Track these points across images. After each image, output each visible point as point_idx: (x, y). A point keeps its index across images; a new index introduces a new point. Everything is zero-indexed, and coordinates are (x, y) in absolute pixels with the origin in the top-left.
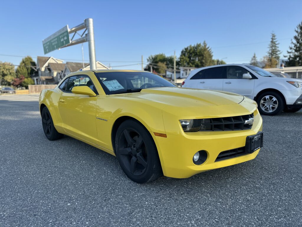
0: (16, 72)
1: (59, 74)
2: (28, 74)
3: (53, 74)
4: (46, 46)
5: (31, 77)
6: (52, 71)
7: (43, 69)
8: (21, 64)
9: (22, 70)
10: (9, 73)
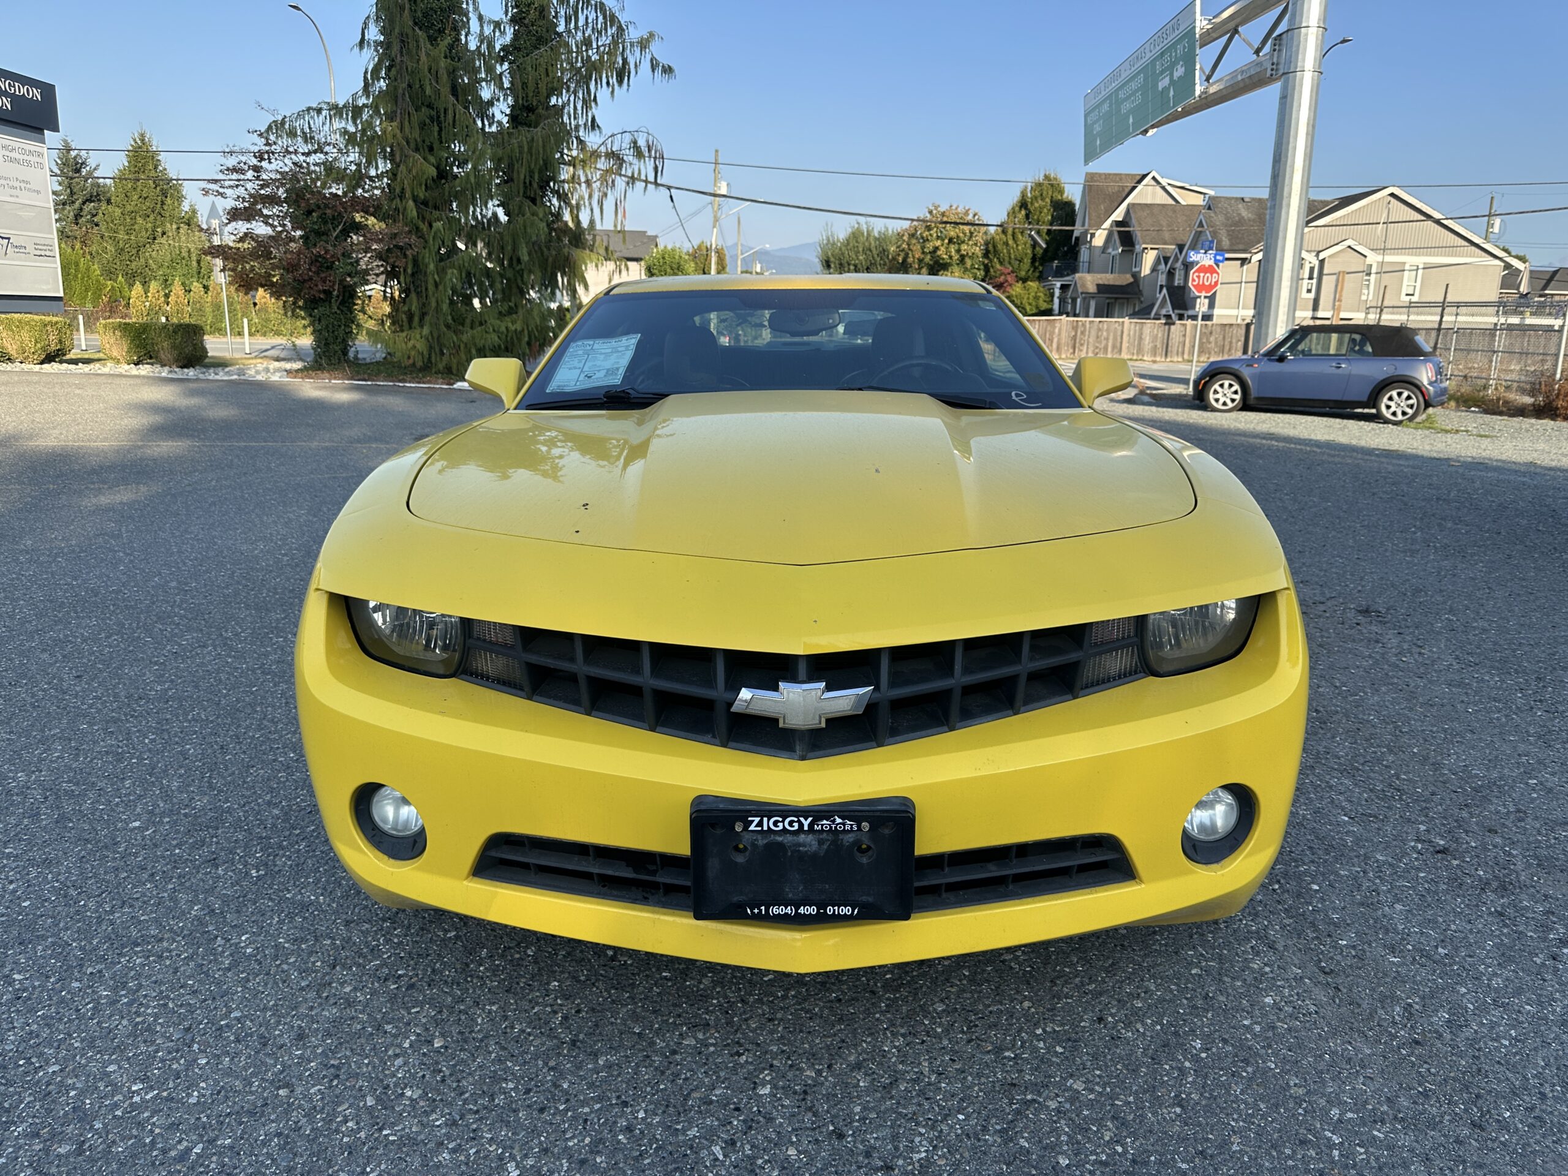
0: (986, 254)
1: (1166, 259)
2: (1034, 259)
3: (1139, 262)
4: (1095, 123)
5: (1041, 278)
6: (1138, 248)
7: (1099, 238)
8: (1012, 213)
9: (1011, 242)
10: (956, 257)
